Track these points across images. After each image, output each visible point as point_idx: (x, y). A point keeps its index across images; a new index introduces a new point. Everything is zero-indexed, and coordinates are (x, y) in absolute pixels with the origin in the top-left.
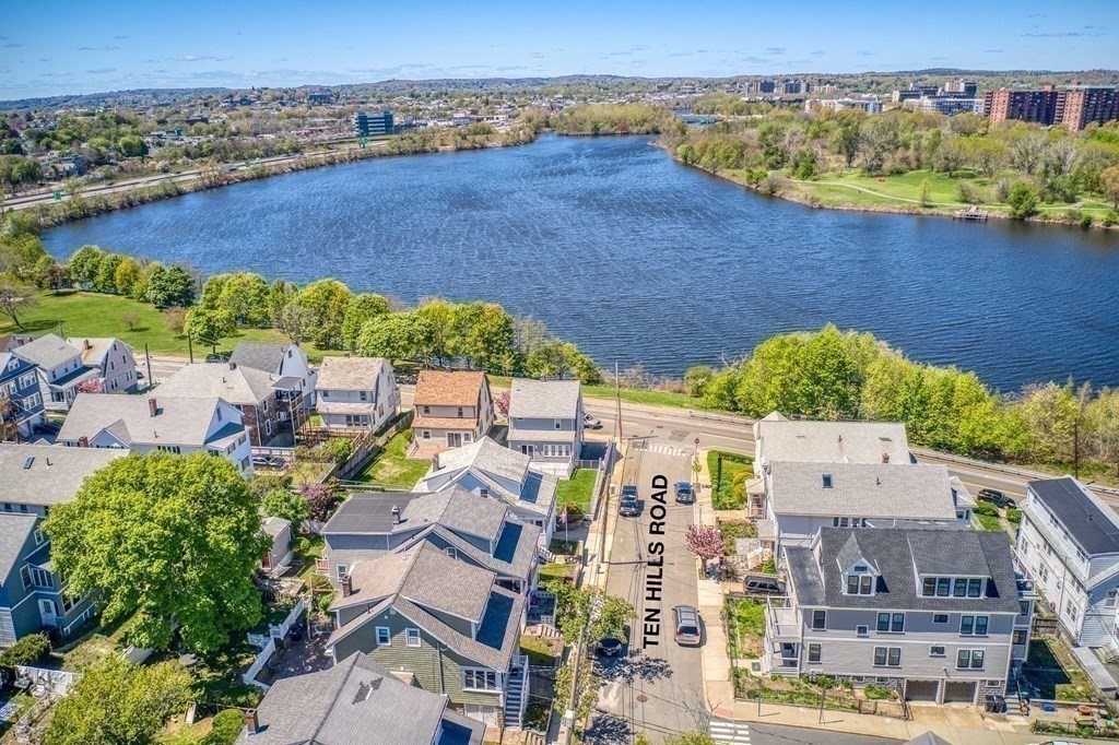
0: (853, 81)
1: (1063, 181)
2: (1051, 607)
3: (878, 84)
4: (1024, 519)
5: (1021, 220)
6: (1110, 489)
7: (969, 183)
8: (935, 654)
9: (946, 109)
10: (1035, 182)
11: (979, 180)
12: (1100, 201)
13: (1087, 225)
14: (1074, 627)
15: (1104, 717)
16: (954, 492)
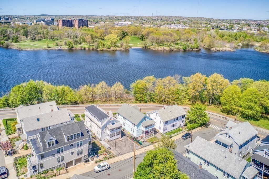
0: (23, 17)
1: (78, 40)
2: (94, 134)
3: (30, 18)
4: (85, 116)
5: (71, 49)
6: (101, 105)
7: (57, 41)
8: (72, 154)
9: (48, 24)
10: (72, 40)
11: (59, 41)
12: (86, 44)
13: (85, 49)
14: (99, 137)
15: (109, 154)
16: (69, 114)
